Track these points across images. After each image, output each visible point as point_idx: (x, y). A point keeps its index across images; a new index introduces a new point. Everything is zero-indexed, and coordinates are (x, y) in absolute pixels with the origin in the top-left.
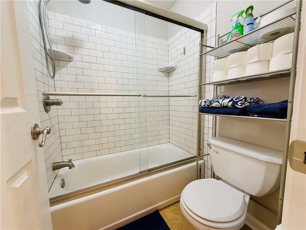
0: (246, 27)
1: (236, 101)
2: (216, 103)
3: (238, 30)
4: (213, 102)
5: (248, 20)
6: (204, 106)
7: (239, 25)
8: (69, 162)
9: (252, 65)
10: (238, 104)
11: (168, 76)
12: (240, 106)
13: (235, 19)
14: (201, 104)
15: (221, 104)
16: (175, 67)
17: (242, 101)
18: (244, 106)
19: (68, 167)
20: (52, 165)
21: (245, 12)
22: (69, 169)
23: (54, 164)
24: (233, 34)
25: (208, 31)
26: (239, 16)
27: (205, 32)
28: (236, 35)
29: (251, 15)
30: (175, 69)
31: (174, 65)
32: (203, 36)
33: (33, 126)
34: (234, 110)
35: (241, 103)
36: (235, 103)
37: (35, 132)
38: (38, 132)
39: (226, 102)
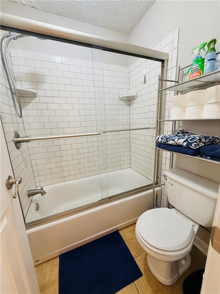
0: (206, 62)
1: (190, 142)
2: (172, 141)
3: (199, 65)
4: (170, 140)
5: (210, 55)
6: (161, 142)
7: (200, 59)
8: (41, 190)
9: (210, 105)
10: (193, 145)
11: (129, 105)
12: (194, 147)
13: (196, 52)
14: (158, 139)
15: (176, 142)
16: (135, 96)
17: (196, 143)
18: (198, 147)
19: (41, 194)
20: (27, 193)
21: (207, 44)
22: (42, 195)
23: (29, 192)
24: (194, 69)
25: (169, 60)
26: (201, 48)
27: (166, 61)
28: (196, 70)
29: (214, 49)
30: (135, 98)
31: (135, 94)
32: (164, 66)
33: (7, 178)
34: (188, 150)
35: (195, 145)
36: (189, 144)
37: (9, 183)
38: (11, 183)
39: (181, 141)
